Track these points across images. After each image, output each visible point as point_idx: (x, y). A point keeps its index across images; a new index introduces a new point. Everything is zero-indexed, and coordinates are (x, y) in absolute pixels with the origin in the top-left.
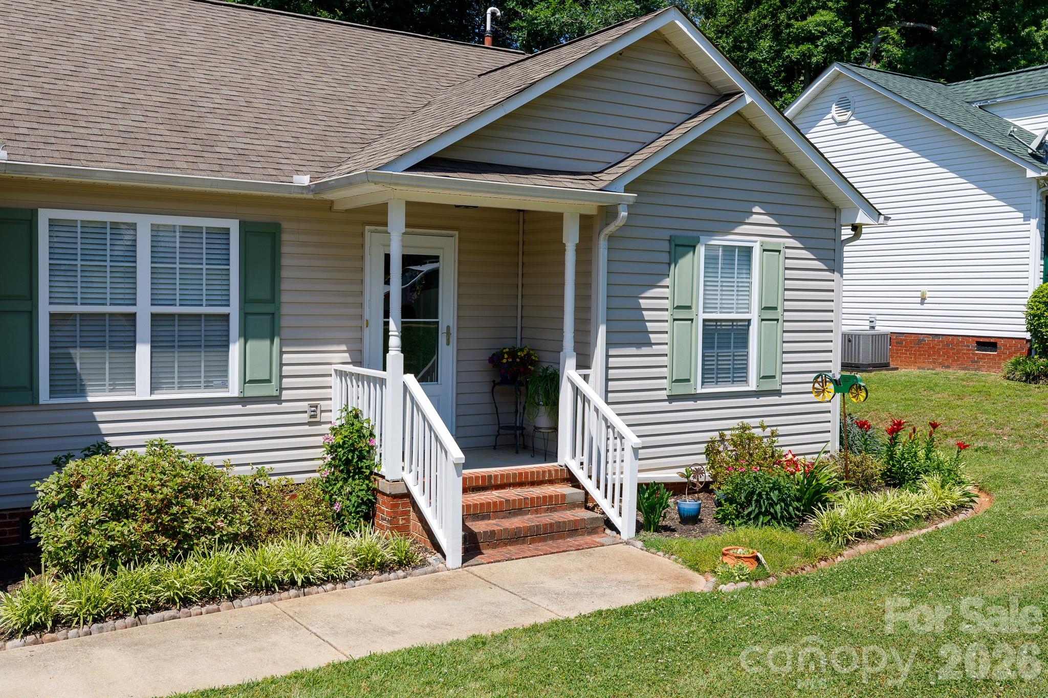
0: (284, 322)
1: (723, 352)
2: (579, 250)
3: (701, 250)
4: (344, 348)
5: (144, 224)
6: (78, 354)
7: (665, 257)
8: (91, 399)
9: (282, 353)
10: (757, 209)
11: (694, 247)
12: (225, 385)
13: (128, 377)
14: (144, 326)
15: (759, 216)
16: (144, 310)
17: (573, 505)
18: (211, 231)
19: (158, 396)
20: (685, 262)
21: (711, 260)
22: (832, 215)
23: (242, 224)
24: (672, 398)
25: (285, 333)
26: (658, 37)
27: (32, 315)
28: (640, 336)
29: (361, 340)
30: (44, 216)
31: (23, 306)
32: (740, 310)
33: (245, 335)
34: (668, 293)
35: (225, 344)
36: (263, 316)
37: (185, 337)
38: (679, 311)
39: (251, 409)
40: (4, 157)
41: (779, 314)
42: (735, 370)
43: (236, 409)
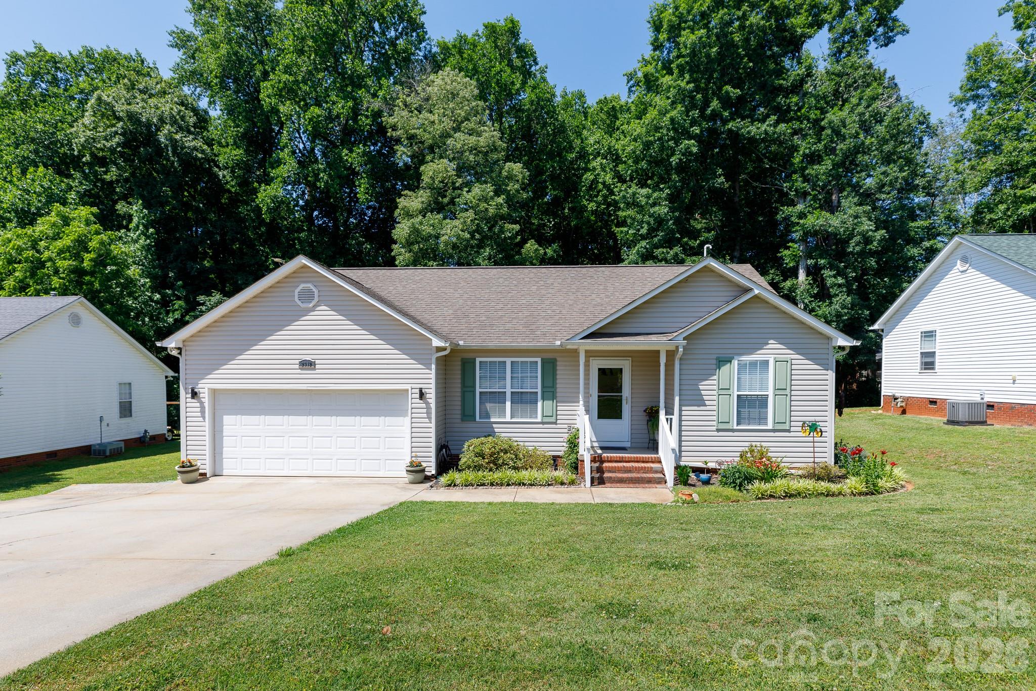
0: (558, 395)
1: (751, 410)
3: (735, 363)
5: (508, 361)
6: (488, 405)
7: (714, 367)
8: (492, 420)
9: (557, 406)
10: (771, 342)
11: (730, 362)
12: (536, 417)
13: (503, 413)
14: (508, 396)
15: (773, 344)
16: (508, 391)
17: (656, 472)
18: (531, 362)
19: (514, 420)
20: (725, 369)
21: (741, 367)
22: (826, 341)
23: (542, 360)
24: (718, 430)
25: (558, 399)
26: (707, 270)
27: (474, 392)
28: (700, 402)
29: (589, 402)
30: (478, 360)
31: (472, 389)
32: (761, 390)
33: (543, 399)
34: (715, 382)
35: (536, 402)
36: (550, 392)
37: (523, 400)
38: (724, 391)
39: (546, 426)
40: (461, 343)
41: (788, 392)
42: (760, 419)
43: (541, 426)
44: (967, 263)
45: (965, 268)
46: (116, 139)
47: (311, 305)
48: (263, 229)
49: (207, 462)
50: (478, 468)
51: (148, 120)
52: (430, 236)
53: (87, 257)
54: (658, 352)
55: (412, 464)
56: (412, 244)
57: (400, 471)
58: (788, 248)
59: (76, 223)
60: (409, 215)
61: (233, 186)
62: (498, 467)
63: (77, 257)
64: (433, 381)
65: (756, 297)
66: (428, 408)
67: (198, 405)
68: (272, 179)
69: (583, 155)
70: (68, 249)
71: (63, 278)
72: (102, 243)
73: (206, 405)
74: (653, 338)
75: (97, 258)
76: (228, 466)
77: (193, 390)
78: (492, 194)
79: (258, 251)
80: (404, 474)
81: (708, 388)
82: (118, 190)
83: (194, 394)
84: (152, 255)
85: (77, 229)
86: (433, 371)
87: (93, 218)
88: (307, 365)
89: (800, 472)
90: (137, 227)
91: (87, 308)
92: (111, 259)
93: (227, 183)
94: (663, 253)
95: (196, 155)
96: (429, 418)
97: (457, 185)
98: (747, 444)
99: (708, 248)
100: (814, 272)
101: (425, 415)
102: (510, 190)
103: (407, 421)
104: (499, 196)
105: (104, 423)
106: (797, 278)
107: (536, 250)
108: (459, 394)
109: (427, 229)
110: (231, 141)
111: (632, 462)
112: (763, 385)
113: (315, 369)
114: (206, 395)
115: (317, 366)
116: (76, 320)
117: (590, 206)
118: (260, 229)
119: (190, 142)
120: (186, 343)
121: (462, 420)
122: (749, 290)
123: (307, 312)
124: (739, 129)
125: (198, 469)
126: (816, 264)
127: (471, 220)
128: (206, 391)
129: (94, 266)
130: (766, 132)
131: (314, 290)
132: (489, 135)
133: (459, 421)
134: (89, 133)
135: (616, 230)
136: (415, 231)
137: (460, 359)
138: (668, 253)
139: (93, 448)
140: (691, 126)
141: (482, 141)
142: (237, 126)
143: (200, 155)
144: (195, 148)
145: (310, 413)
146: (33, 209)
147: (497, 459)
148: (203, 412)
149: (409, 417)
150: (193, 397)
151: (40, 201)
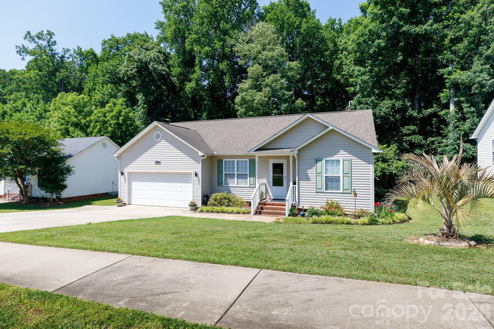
0: (256, 175)
3: (324, 161)
4: (266, 179)
5: (236, 160)
6: (228, 179)
7: (314, 163)
8: (229, 186)
9: (255, 180)
10: (341, 151)
11: (322, 161)
12: (247, 185)
13: (234, 183)
14: (236, 175)
16: (236, 173)
18: (245, 161)
19: (238, 186)
20: (319, 164)
21: (327, 163)
23: (249, 160)
24: (317, 192)
25: (256, 177)
26: (310, 119)
27: (222, 173)
28: (308, 179)
29: (269, 178)
30: (224, 160)
31: (221, 172)
32: (336, 174)
33: (250, 177)
34: (315, 170)
35: (247, 178)
36: (252, 174)
37: (241, 176)
38: (318, 174)
39: (251, 189)
40: (215, 153)
41: (350, 175)
42: (337, 187)
43: (249, 189)
46: (134, 70)
47: (159, 140)
48: (189, 101)
49: (126, 199)
50: (215, 205)
51: (145, 61)
52: (249, 100)
53: (121, 118)
54: (289, 156)
55: (192, 202)
56: (243, 104)
57: (186, 205)
58: (442, 92)
59: (118, 105)
60: (242, 91)
61: (177, 84)
62: (221, 205)
63: (118, 119)
64: (200, 169)
65: (332, 130)
66: (199, 180)
67: (124, 178)
68: (192, 80)
69: (336, 51)
70: (114, 116)
71: (112, 127)
72: (126, 113)
73: (126, 178)
74: (285, 150)
75: (124, 119)
76: (133, 201)
77: (122, 172)
78: (279, 78)
80: (188, 207)
81: (311, 172)
83: (122, 174)
84: (146, 115)
85: (118, 108)
86: (200, 165)
87: (123, 103)
88: (158, 163)
89: (351, 213)
90: (141, 104)
91: (109, 141)
92: (129, 119)
93: (175, 83)
94: (366, 100)
96: (199, 184)
97: (264, 75)
98: (326, 199)
100: (458, 104)
102: (289, 75)
103: (191, 185)
104: (282, 79)
105: (114, 184)
106: (449, 108)
107: (302, 103)
108: (217, 174)
109: (248, 98)
110: (177, 65)
111: (278, 205)
112: (338, 172)
114: (126, 174)
115: (161, 163)
116: (104, 145)
117: (338, 77)
119: (160, 67)
120: (121, 155)
121: (218, 185)
123: (158, 142)
124: (409, 30)
125: (122, 202)
126: (459, 100)
127: (268, 92)
128: (126, 172)
129: (123, 122)
130: (426, 30)
131: (160, 134)
132: (280, 50)
133: (217, 186)
134: (126, 68)
135: (348, 89)
136: (243, 99)
137: (217, 160)
139: (109, 194)
140: (382, 32)
141: (275, 54)
142: (179, 58)
143: (164, 73)
144: (163, 70)
145: (159, 181)
146: (105, 101)
147: (221, 201)
148: (125, 180)
149: (192, 184)
150: (122, 175)
151: (108, 97)
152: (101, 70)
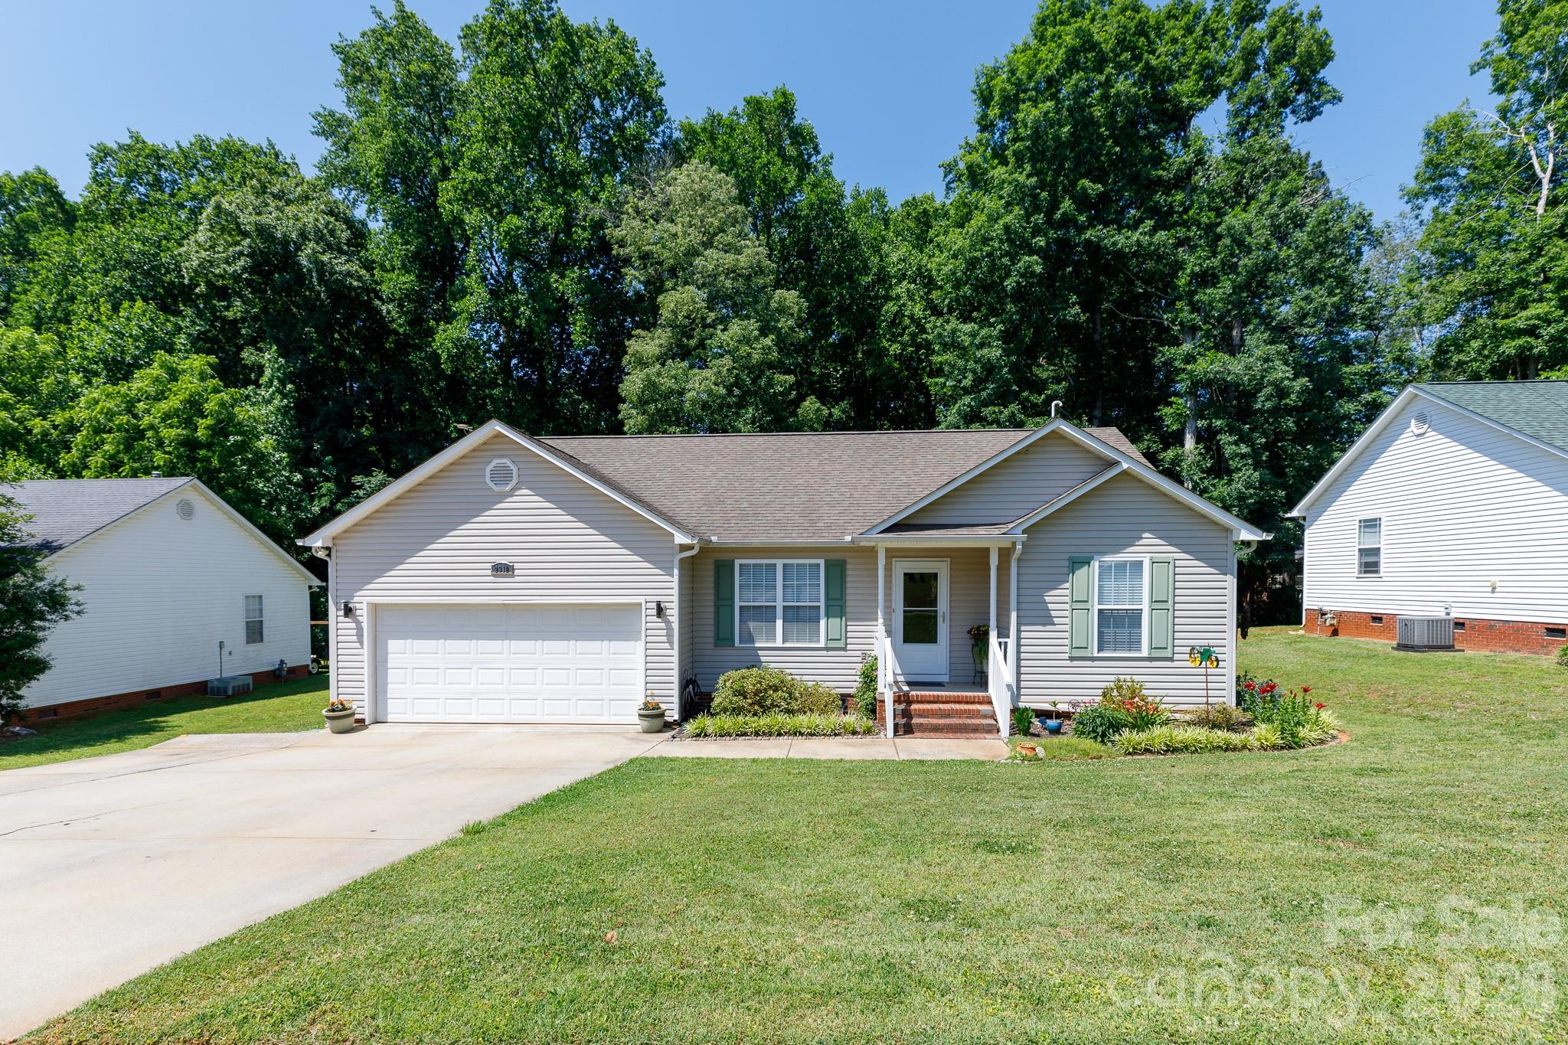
0: (848, 610)
1: (1118, 630)
2: (999, 568)
3: (1096, 564)
5: (780, 563)
6: (751, 624)
7: (1066, 570)
8: (757, 645)
9: (846, 626)
10: (1146, 535)
11: (1089, 563)
12: (818, 641)
13: (772, 635)
14: (779, 612)
15: (1148, 538)
16: (780, 604)
17: (985, 717)
18: (811, 565)
19: (787, 645)
20: (1081, 573)
21: (1104, 570)
22: (1224, 534)
23: (826, 561)
24: (1072, 659)
25: (848, 616)
26: (1055, 435)
27: (732, 606)
28: (1045, 618)
29: (890, 619)
30: (737, 562)
31: (729, 603)
32: (1132, 602)
33: (828, 616)
34: (1067, 592)
35: (818, 621)
36: (837, 606)
37: (800, 617)
38: (1080, 604)
39: (831, 653)
40: (714, 539)
41: (1170, 605)
42: (1130, 643)
43: (824, 653)
44: (1425, 423)
45: (1422, 431)
46: (242, 263)
47: (508, 488)
48: (442, 384)
49: (366, 704)
50: (737, 711)
51: (285, 235)
52: (671, 392)
53: (202, 423)
54: (987, 550)
55: (646, 706)
56: (647, 403)
57: (630, 714)
58: (1170, 404)
59: (187, 377)
60: (642, 363)
61: (400, 326)
62: (766, 710)
63: (189, 423)
64: (675, 592)
65: (1125, 473)
66: (669, 629)
67: (353, 625)
68: (455, 315)
69: (882, 278)
70: (176, 413)
71: (169, 453)
72: (222, 404)
73: (365, 625)
74: (981, 531)
75: (215, 424)
76: (395, 710)
77: (346, 606)
78: (756, 333)
79: (435, 414)
80: (636, 719)
81: (1057, 599)
82: (244, 331)
84: (290, 421)
85: (189, 385)
86: (676, 578)
87: (209, 371)
88: (503, 570)
89: (1188, 717)
90: (271, 381)
91: (202, 494)
92: (235, 426)
93: (393, 321)
94: (994, 412)
95: (351, 284)
96: (671, 642)
97: (709, 321)
98: (1112, 678)
99: (1057, 405)
100: (1206, 438)
101: (665, 639)
102: (782, 327)
103: (640, 645)
104: (766, 336)
105: (225, 651)
106: (1182, 445)
107: (818, 410)
108: (712, 610)
109: (667, 383)
110: (398, 263)
112: (1135, 595)
113: (513, 576)
114: (365, 612)
115: (516, 572)
116: (186, 510)
117: (892, 348)
118: (438, 385)
119: (342, 265)
120: (337, 541)
121: (716, 645)
122: (1113, 464)
123: (502, 497)
124: (1101, 239)
125: (353, 714)
126: (1210, 426)
127: (728, 370)
128: (364, 606)
129: (212, 436)
130: (1138, 243)
131: (512, 467)
132: (753, 251)
133: (711, 646)
134: (204, 254)
135: (929, 381)
136: (651, 385)
137: (712, 561)
138: (1001, 413)
139: (210, 685)
140: (1034, 237)
141: (743, 260)
142: (407, 243)
143: (355, 283)
144: (349, 274)
145: (506, 635)
146: (128, 359)
147: (764, 698)
148: (360, 636)
149: (643, 642)
150: (346, 615)
151: (137, 347)
152: (96, 249)
